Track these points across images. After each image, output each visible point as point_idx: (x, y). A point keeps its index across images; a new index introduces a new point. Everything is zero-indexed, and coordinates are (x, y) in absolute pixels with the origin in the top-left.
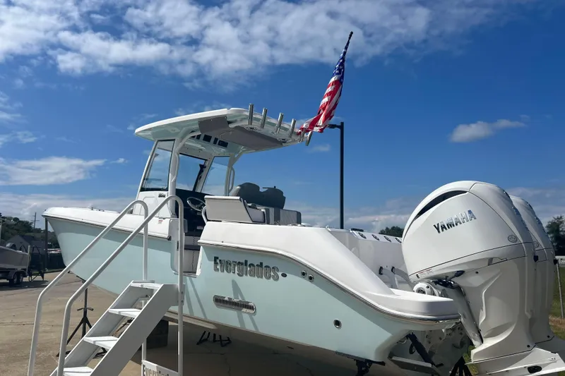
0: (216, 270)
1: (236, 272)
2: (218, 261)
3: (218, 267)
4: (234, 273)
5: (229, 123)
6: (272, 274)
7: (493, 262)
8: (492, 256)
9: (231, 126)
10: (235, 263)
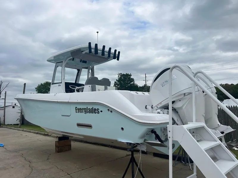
0: (76, 112)
1: (84, 112)
2: (77, 109)
3: (77, 111)
4: (83, 113)
5: (82, 51)
6: (97, 111)
7: (186, 95)
8: (185, 93)
9: (83, 53)
10: (83, 109)
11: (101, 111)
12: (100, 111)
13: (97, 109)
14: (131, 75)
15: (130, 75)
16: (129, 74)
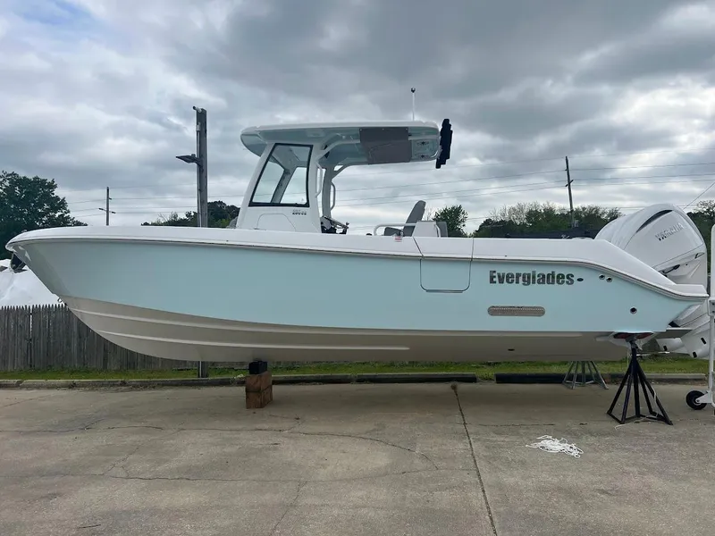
0: (492, 282)
1: (521, 282)
2: (495, 274)
3: (496, 280)
4: (517, 282)
6: (566, 280)
7: (698, 256)
8: (698, 252)
10: (518, 275)
11: (580, 280)
12: (575, 279)
13: (568, 275)
14: (55, 186)
15: (52, 186)
16: (49, 180)
